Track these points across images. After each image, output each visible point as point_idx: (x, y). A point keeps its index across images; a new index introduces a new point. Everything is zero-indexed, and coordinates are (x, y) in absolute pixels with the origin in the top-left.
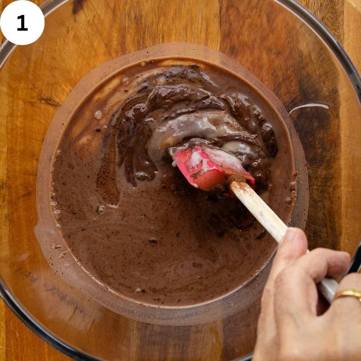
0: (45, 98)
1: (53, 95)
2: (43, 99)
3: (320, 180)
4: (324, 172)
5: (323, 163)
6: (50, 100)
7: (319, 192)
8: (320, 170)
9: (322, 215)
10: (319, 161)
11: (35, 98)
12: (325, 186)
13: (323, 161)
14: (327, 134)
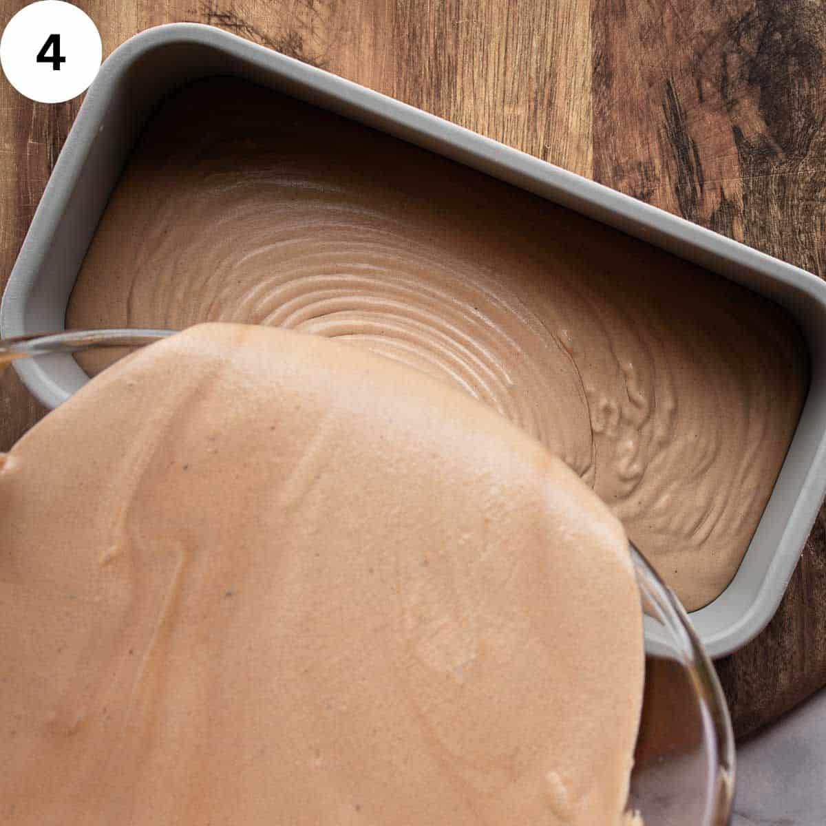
0: (219, 13)
1: (236, 8)
2: (216, 15)
3: (802, 186)
4: (811, 171)
5: (808, 150)
6: (229, 17)
7: (800, 213)
8: (801, 166)
9: (807, 262)
10: (800, 146)
11: (198, 13)
12: (813, 200)
13: (808, 147)
14: (818, 90)
